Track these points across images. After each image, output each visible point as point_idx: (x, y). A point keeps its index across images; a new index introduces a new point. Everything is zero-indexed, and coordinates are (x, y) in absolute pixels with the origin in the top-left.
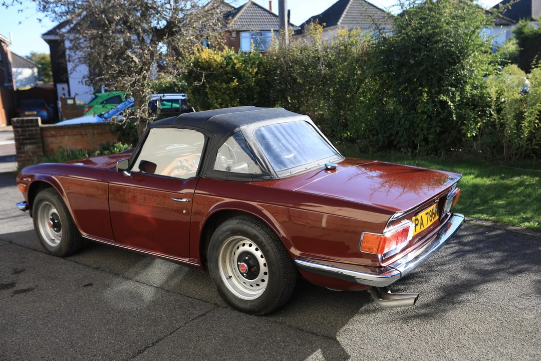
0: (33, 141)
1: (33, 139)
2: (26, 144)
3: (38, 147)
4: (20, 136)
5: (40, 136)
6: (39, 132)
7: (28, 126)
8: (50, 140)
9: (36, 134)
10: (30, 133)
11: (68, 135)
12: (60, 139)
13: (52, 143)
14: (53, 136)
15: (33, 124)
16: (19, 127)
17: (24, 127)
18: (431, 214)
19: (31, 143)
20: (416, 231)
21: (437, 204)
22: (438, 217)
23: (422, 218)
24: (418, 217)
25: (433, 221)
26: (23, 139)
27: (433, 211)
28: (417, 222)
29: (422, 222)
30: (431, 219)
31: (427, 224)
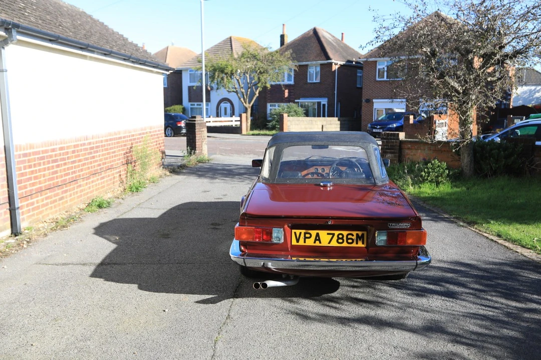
0: (393, 151)
1: (393, 149)
2: (387, 153)
3: (395, 156)
4: (384, 146)
5: (398, 148)
6: (398, 144)
7: (391, 139)
8: (407, 151)
9: (396, 145)
10: (392, 144)
11: (420, 149)
12: (414, 151)
13: (408, 154)
14: (409, 149)
15: (394, 137)
16: (385, 139)
17: (388, 139)
18: (340, 236)
19: (391, 153)
20: (305, 242)
21: (365, 233)
22: (363, 246)
23: (318, 235)
24: (310, 231)
25: (345, 244)
26: (387, 149)
27: (349, 237)
28: (308, 236)
29: (318, 238)
30: (340, 241)
31: (329, 243)
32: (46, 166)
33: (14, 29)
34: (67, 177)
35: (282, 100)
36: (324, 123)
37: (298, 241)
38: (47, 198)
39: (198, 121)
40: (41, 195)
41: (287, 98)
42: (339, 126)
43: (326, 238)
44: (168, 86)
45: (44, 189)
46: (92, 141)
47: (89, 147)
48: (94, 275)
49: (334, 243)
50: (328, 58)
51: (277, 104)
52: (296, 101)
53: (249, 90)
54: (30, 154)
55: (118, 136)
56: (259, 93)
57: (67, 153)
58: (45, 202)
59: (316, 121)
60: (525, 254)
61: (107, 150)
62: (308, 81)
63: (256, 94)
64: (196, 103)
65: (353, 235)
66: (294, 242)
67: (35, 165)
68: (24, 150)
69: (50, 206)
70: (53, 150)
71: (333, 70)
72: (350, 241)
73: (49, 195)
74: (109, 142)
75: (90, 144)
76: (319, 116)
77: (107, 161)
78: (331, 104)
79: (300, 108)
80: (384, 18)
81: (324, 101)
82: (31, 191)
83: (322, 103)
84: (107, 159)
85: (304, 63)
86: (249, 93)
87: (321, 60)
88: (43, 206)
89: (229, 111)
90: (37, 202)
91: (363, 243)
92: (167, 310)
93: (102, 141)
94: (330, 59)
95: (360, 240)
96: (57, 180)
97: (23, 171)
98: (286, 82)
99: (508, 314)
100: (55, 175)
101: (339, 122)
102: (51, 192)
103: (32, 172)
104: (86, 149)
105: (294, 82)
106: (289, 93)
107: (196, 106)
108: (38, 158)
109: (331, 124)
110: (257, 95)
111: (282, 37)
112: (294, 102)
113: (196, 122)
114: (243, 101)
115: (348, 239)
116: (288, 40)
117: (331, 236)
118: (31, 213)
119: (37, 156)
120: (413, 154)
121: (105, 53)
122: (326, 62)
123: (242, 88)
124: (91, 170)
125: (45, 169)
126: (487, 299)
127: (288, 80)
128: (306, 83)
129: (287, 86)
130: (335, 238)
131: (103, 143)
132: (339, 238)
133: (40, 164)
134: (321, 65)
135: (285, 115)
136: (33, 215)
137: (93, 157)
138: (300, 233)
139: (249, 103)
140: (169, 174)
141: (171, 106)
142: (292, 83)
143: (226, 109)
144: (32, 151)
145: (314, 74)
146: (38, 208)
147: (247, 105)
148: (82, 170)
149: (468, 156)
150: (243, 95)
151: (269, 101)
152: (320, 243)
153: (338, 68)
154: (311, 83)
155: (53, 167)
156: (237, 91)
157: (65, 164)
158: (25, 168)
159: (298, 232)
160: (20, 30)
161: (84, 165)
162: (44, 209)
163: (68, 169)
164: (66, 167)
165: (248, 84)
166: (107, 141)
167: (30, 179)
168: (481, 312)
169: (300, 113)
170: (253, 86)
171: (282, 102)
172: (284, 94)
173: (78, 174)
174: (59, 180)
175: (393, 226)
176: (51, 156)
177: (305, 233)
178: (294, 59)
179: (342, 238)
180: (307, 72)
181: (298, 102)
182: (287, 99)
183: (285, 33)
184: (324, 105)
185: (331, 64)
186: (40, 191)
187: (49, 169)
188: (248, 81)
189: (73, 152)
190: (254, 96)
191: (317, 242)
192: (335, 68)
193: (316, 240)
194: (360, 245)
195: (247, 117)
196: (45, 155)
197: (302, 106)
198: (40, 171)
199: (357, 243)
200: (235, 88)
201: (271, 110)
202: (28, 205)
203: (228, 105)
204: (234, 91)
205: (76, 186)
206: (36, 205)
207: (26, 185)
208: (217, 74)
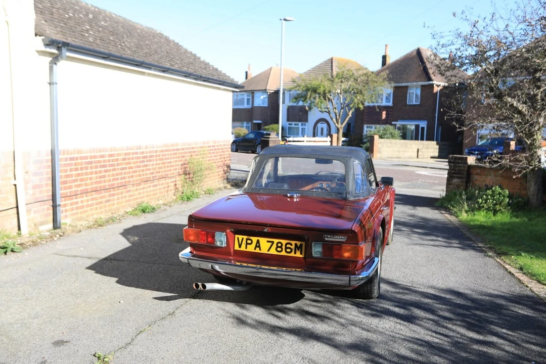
0: (460, 176)
1: (460, 174)
2: (455, 177)
3: (462, 181)
4: (451, 170)
5: (466, 172)
6: (466, 169)
7: (459, 163)
8: (476, 177)
9: (464, 170)
10: (459, 168)
11: (490, 175)
12: (483, 177)
13: (476, 180)
14: (478, 174)
15: (462, 161)
16: (452, 163)
17: (456, 163)
18: (279, 245)
19: (458, 178)
20: (246, 248)
21: (304, 243)
22: (301, 256)
23: (258, 241)
24: (251, 238)
25: (283, 253)
26: (453, 173)
27: (288, 246)
28: (249, 242)
29: (258, 245)
30: (279, 249)
31: (269, 250)
32: (94, 170)
33: (64, 47)
34: (116, 182)
35: (379, 121)
36: (420, 147)
37: (240, 246)
38: (92, 199)
39: (272, 138)
40: (86, 196)
41: (384, 120)
42: (438, 151)
43: (266, 246)
44: (268, 105)
45: (89, 191)
46: (145, 150)
47: (141, 155)
48: (90, 268)
49: (273, 251)
50: (430, 79)
51: (374, 126)
52: (393, 123)
53: (342, 111)
54: (77, 159)
55: (175, 148)
56: (352, 114)
57: (117, 160)
58: (90, 202)
59: (411, 145)
60: (535, 289)
61: (161, 159)
62: (408, 103)
63: (348, 115)
64: (293, 123)
65: (291, 245)
66: (237, 247)
67: (82, 169)
68: (71, 154)
69: (95, 206)
70: (102, 156)
71: (435, 91)
72: (288, 250)
73: (94, 196)
74: (164, 153)
75: (143, 153)
76: (417, 139)
77: (161, 170)
78: (430, 127)
79: (397, 130)
80: (442, 34)
81: (423, 124)
82: (76, 191)
83: (421, 126)
84: (161, 168)
85: (404, 84)
86: (341, 113)
87: (422, 81)
88: (88, 206)
89: (325, 132)
90: (82, 202)
91: (301, 254)
92: (122, 302)
93: (156, 152)
94: (432, 80)
95: (298, 250)
96: (105, 184)
97: (69, 173)
98: (384, 103)
99: (456, 344)
100: (103, 179)
101: (437, 147)
102: (98, 194)
103: (79, 175)
104: (139, 158)
105: (393, 103)
106: (387, 114)
107: (293, 126)
108: (85, 162)
109: (427, 148)
110: (350, 115)
111: (384, 58)
112: (391, 124)
113: (270, 139)
114: (335, 122)
115: (286, 248)
116: (390, 61)
117: (271, 243)
118: (75, 212)
119: (84, 161)
120: (482, 180)
121: (163, 70)
122: (427, 83)
123: (335, 108)
124: (142, 177)
125: (92, 173)
126: (447, 328)
127: (387, 102)
128: (405, 105)
129: (386, 108)
130: (274, 246)
131: (158, 153)
132: (278, 247)
133: (87, 168)
134: (422, 86)
135: (376, 137)
136: (77, 213)
137: (146, 166)
138: (243, 239)
139: (342, 124)
140: (230, 187)
141: (270, 125)
142: (390, 104)
143: (322, 129)
144: (79, 155)
145: (414, 95)
146: (82, 207)
147: (339, 126)
148: (132, 177)
149: (535, 184)
150: (336, 115)
151: (366, 122)
152: (260, 250)
153: (441, 90)
154: (410, 105)
155: (100, 172)
156: (329, 111)
157: (114, 170)
158: (71, 170)
159: (241, 237)
160: (69, 48)
161: (135, 172)
162: (89, 208)
163: (117, 174)
164: (115, 172)
165: (341, 104)
166: (162, 151)
167: (76, 180)
168: (428, 338)
169: (396, 135)
170: (346, 106)
171: (379, 123)
172: (382, 116)
173: (128, 180)
174: (107, 184)
175: (328, 238)
176: (99, 162)
177: (247, 239)
178: (390, 80)
179: (281, 247)
180: (407, 94)
181: (395, 125)
182: (385, 122)
183: (388, 54)
184: (423, 128)
185: (432, 85)
186: (86, 192)
187: (96, 173)
188: (342, 102)
189: (124, 159)
190: (347, 116)
191: (258, 249)
192: (436, 89)
193: (256, 246)
194: (298, 255)
195: (338, 138)
196: (93, 160)
197: (399, 129)
198: (86, 174)
199: (295, 253)
200: (328, 108)
201: (367, 131)
202: (71, 204)
203: (325, 126)
204: (326, 112)
205: (124, 190)
206: (80, 205)
207: (72, 186)
208: (309, 94)
